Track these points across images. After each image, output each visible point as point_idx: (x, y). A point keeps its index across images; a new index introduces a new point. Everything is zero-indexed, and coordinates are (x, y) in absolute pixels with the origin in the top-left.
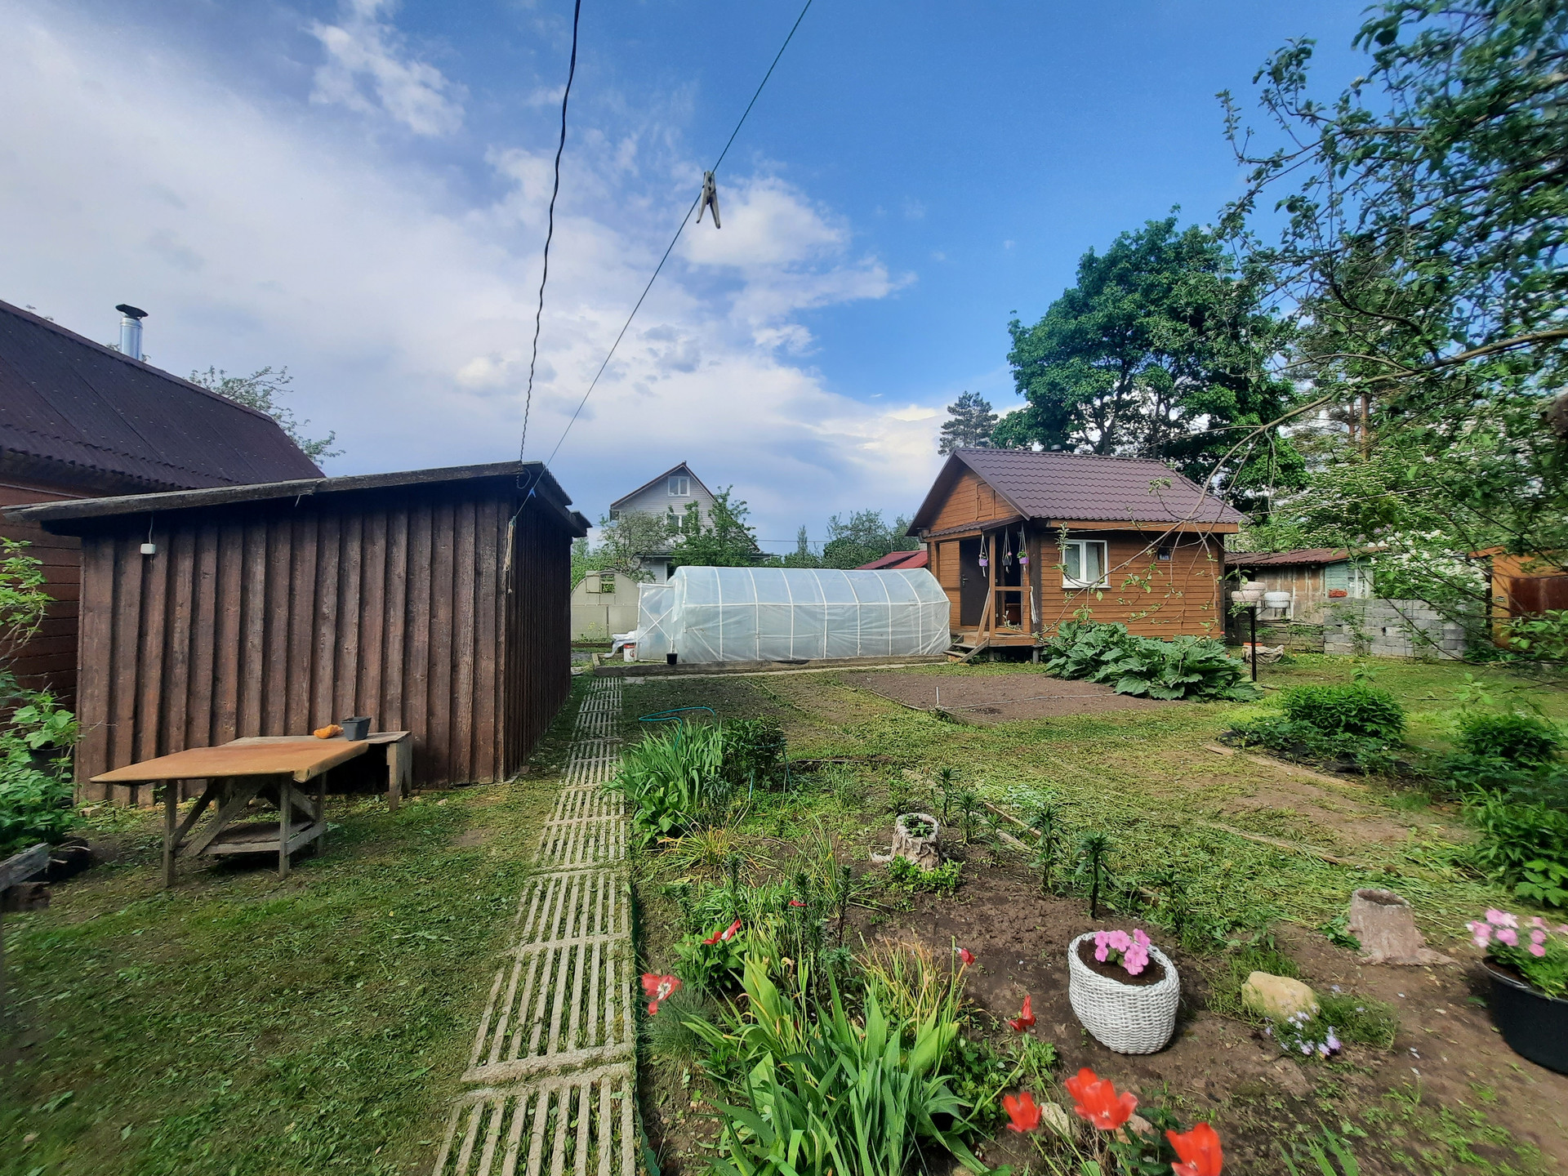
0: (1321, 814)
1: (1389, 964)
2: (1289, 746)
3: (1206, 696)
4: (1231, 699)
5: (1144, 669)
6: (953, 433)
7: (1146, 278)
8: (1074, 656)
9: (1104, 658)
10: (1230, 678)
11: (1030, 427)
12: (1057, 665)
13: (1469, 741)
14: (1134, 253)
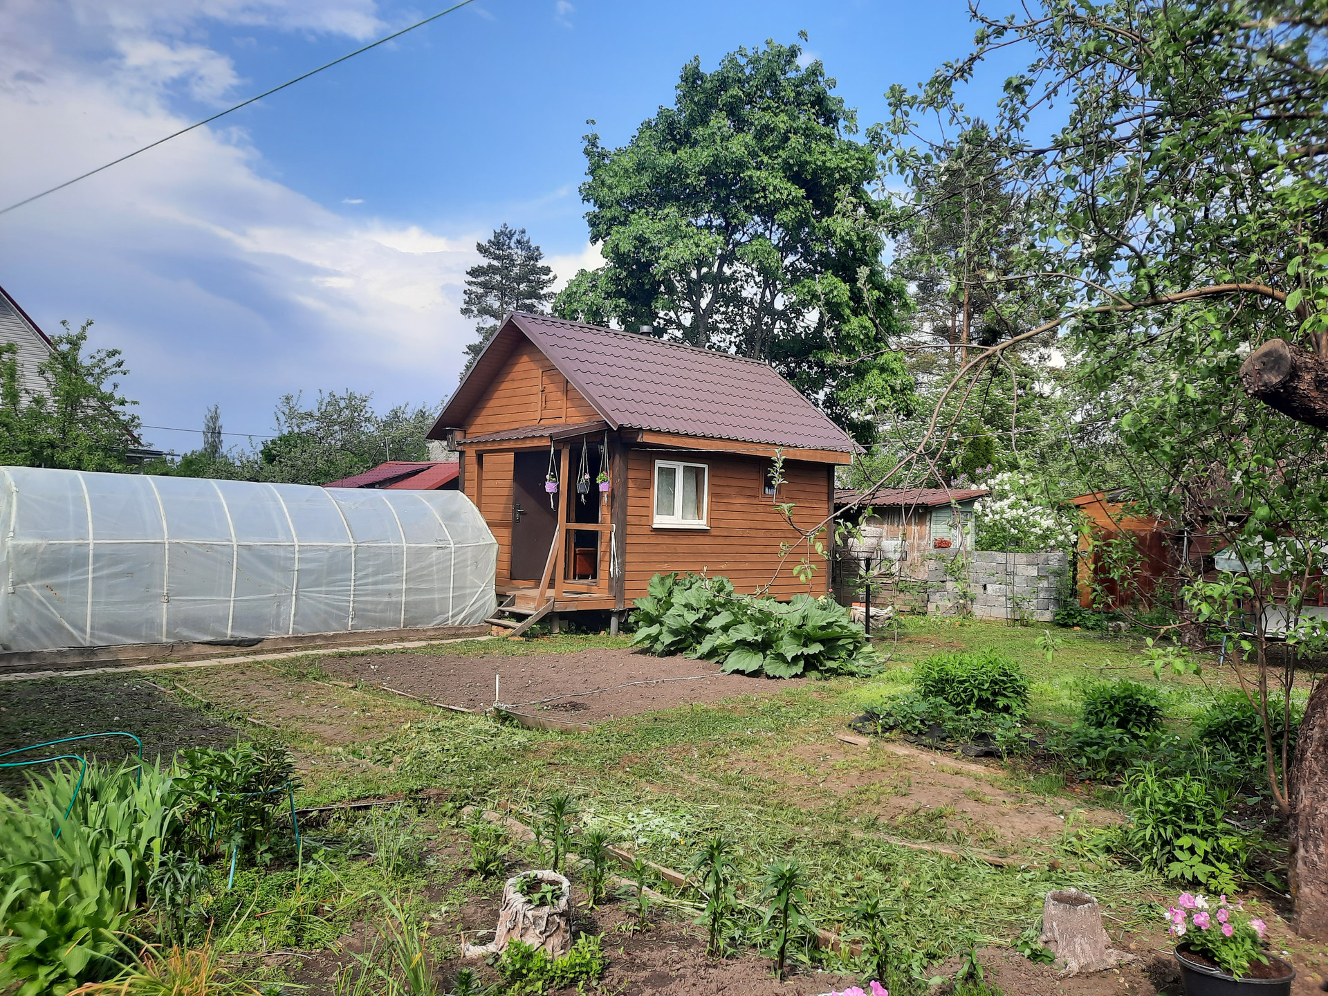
0: (978, 808)
1: (1084, 974)
2: (926, 730)
3: (826, 671)
4: (852, 674)
5: (759, 638)
6: (484, 285)
7: (759, 117)
8: (670, 620)
9: (710, 625)
10: (851, 647)
11: (608, 295)
12: (648, 637)
13: (1090, 713)
14: (748, 80)
